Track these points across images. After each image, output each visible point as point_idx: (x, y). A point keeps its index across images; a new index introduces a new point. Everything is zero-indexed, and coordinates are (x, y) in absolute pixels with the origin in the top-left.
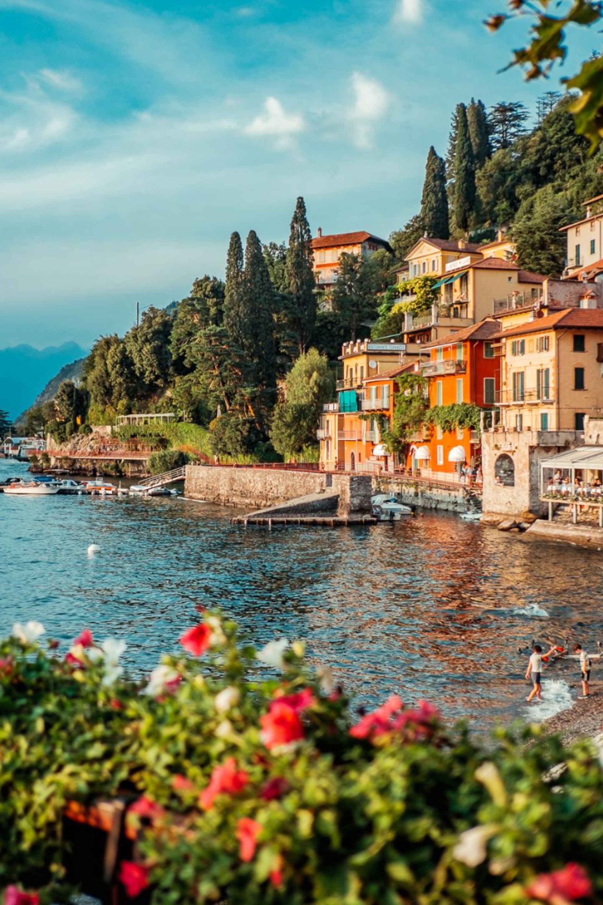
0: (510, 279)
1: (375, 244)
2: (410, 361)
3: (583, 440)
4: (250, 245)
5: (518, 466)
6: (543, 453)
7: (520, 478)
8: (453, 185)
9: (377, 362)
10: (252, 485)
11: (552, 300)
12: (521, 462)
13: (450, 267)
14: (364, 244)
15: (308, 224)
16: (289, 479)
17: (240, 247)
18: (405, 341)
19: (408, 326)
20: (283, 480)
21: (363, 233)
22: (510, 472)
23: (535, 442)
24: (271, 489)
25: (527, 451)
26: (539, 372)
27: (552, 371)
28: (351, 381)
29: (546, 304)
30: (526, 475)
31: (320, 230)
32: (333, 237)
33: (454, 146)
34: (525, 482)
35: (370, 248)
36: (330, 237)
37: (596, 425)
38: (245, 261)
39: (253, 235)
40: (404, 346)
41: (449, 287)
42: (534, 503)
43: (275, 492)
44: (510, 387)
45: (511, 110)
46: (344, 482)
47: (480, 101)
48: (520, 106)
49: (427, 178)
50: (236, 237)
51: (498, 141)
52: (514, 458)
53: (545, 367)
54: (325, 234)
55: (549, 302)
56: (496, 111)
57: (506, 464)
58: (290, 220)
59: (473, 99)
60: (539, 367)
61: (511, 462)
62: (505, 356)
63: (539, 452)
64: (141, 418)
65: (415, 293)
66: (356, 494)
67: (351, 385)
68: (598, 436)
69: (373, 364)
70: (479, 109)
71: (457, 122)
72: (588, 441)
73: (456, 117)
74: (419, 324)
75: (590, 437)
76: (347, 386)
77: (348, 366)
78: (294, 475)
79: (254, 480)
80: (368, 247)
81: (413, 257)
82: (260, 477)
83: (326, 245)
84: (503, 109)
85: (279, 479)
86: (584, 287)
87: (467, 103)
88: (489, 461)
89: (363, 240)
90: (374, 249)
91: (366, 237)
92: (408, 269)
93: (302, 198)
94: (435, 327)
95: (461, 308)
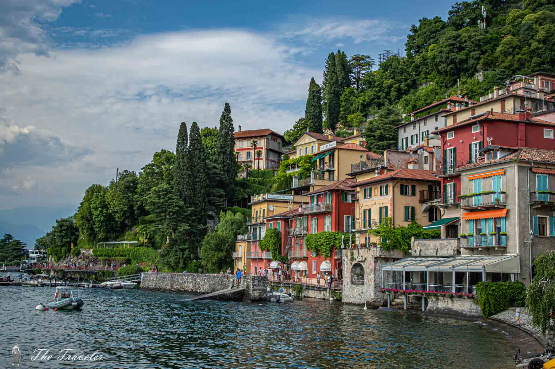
0: (361, 156)
1: (275, 137)
2: (296, 206)
3: (411, 253)
4: (192, 131)
5: (367, 271)
6: (383, 262)
7: (368, 280)
8: (326, 103)
9: (274, 207)
10: (186, 284)
11: (390, 163)
12: (369, 268)
13: (323, 148)
14: (267, 137)
15: (232, 121)
16: (212, 280)
17: (186, 132)
18: (293, 194)
19: (295, 184)
20: (207, 281)
21: (268, 130)
22: (361, 276)
23: (378, 255)
24: (199, 287)
25: (373, 260)
26: (381, 208)
27: (390, 208)
28: (256, 219)
29: (385, 166)
30: (372, 277)
31: (240, 127)
32: (249, 132)
33: (326, 80)
34: (372, 282)
35: (272, 140)
36: (246, 131)
37: (419, 243)
38: (189, 141)
39: (195, 124)
40: (292, 197)
41: (322, 160)
42: (377, 296)
43: (202, 289)
44: (362, 219)
45: (363, 59)
46: (249, 280)
47: (343, 52)
48: (369, 58)
49: (309, 97)
50: (183, 125)
51: (355, 78)
52: (364, 265)
53: (385, 205)
54: (243, 129)
55: (387, 165)
56: (353, 60)
57: (358, 270)
58: (220, 117)
59: (339, 50)
60: (381, 205)
61: (362, 269)
62: (358, 200)
63: (381, 262)
64: (115, 244)
65: (300, 167)
67: (256, 221)
68: (421, 250)
69: (271, 208)
70: (343, 56)
71: (329, 64)
72: (413, 253)
73: (328, 61)
74: (303, 183)
75: (415, 251)
76: (253, 222)
77: (255, 209)
78: (215, 277)
79: (188, 281)
80: (270, 139)
81: (299, 144)
82: (192, 279)
83: (243, 136)
84: (357, 59)
85: (204, 280)
86: (411, 156)
87: (335, 53)
88: (347, 268)
89: (267, 134)
90: (274, 140)
91: (269, 132)
92: (296, 152)
93: (228, 104)
94: (313, 186)
95: (330, 174)
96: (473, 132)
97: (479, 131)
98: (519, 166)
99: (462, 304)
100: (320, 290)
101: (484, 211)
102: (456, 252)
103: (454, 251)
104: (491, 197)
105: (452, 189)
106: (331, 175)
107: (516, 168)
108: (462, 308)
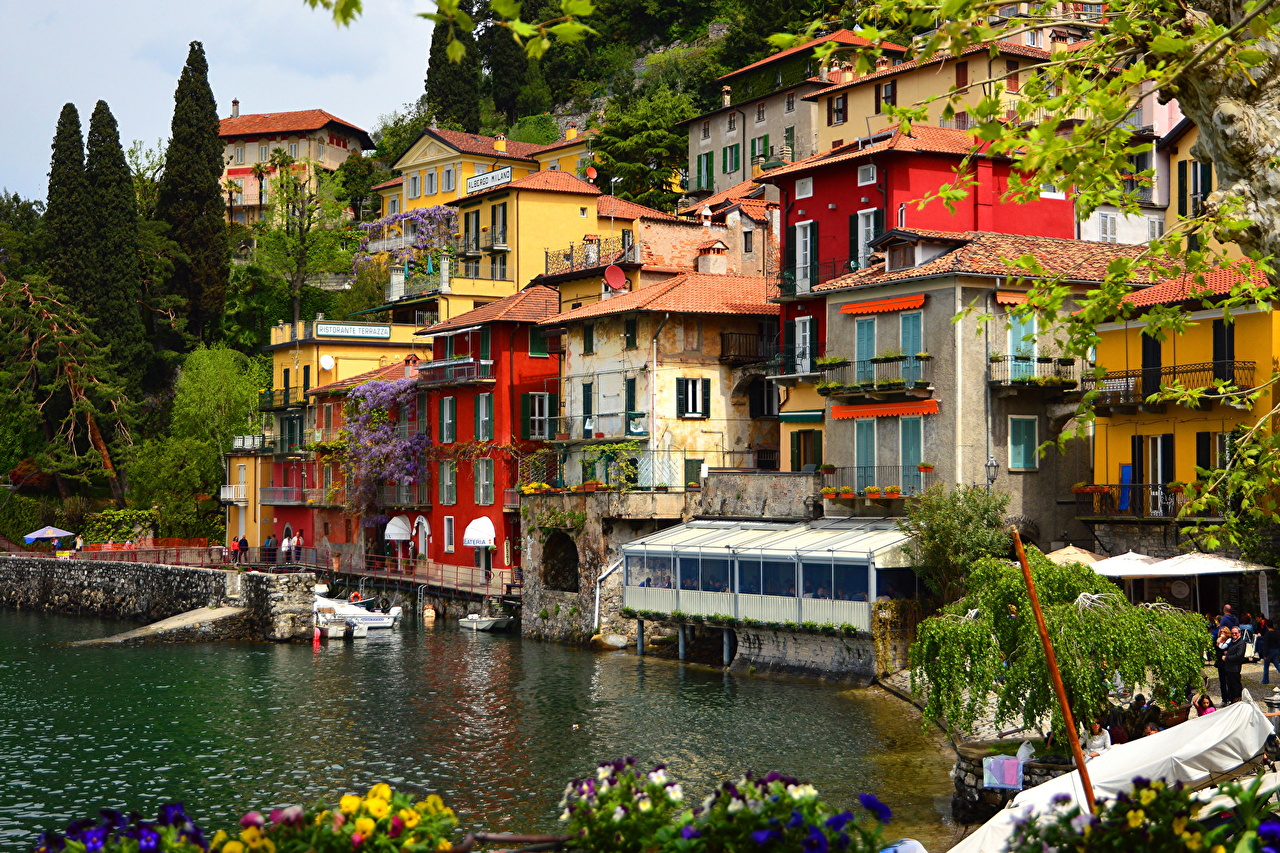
0: (583, 210)
1: (341, 136)
4: (95, 127)
5: (584, 556)
7: (587, 578)
9: (334, 359)
11: (649, 254)
12: (590, 548)
14: (318, 135)
17: (77, 132)
18: (389, 320)
19: (398, 288)
21: (321, 113)
23: (613, 512)
27: (644, 384)
28: (287, 393)
29: (638, 261)
31: (236, 103)
32: (263, 119)
34: (596, 584)
35: (331, 142)
36: (254, 116)
39: (102, 109)
41: (473, 220)
50: (69, 114)
52: (577, 539)
55: (642, 258)
60: (623, 376)
61: (572, 549)
63: (620, 531)
66: (286, 607)
67: (285, 401)
68: (724, 503)
69: (328, 363)
75: (710, 503)
76: (277, 404)
77: (281, 365)
80: (327, 140)
81: (410, 163)
83: (247, 132)
86: (706, 233)
88: (533, 546)
89: (318, 126)
90: (338, 145)
91: (326, 121)
92: (401, 184)
93: (199, 44)
94: (445, 297)
95: (493, 262)
96: (860, 184)
97: (874, 181)
98: (964, 289)
99: (818, 649)
100: (463, 600)
101: (877, 402)
102: (811, 509)
103: (807, 506)
104: (898, 367)
105: (808, 333)
106: (498, 266)
107: (959, 293)
108: (819, 660)
